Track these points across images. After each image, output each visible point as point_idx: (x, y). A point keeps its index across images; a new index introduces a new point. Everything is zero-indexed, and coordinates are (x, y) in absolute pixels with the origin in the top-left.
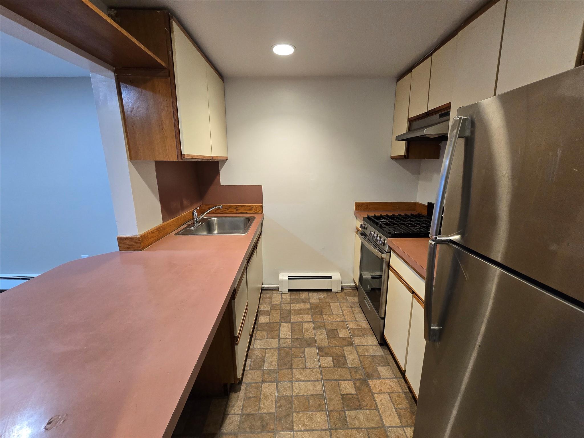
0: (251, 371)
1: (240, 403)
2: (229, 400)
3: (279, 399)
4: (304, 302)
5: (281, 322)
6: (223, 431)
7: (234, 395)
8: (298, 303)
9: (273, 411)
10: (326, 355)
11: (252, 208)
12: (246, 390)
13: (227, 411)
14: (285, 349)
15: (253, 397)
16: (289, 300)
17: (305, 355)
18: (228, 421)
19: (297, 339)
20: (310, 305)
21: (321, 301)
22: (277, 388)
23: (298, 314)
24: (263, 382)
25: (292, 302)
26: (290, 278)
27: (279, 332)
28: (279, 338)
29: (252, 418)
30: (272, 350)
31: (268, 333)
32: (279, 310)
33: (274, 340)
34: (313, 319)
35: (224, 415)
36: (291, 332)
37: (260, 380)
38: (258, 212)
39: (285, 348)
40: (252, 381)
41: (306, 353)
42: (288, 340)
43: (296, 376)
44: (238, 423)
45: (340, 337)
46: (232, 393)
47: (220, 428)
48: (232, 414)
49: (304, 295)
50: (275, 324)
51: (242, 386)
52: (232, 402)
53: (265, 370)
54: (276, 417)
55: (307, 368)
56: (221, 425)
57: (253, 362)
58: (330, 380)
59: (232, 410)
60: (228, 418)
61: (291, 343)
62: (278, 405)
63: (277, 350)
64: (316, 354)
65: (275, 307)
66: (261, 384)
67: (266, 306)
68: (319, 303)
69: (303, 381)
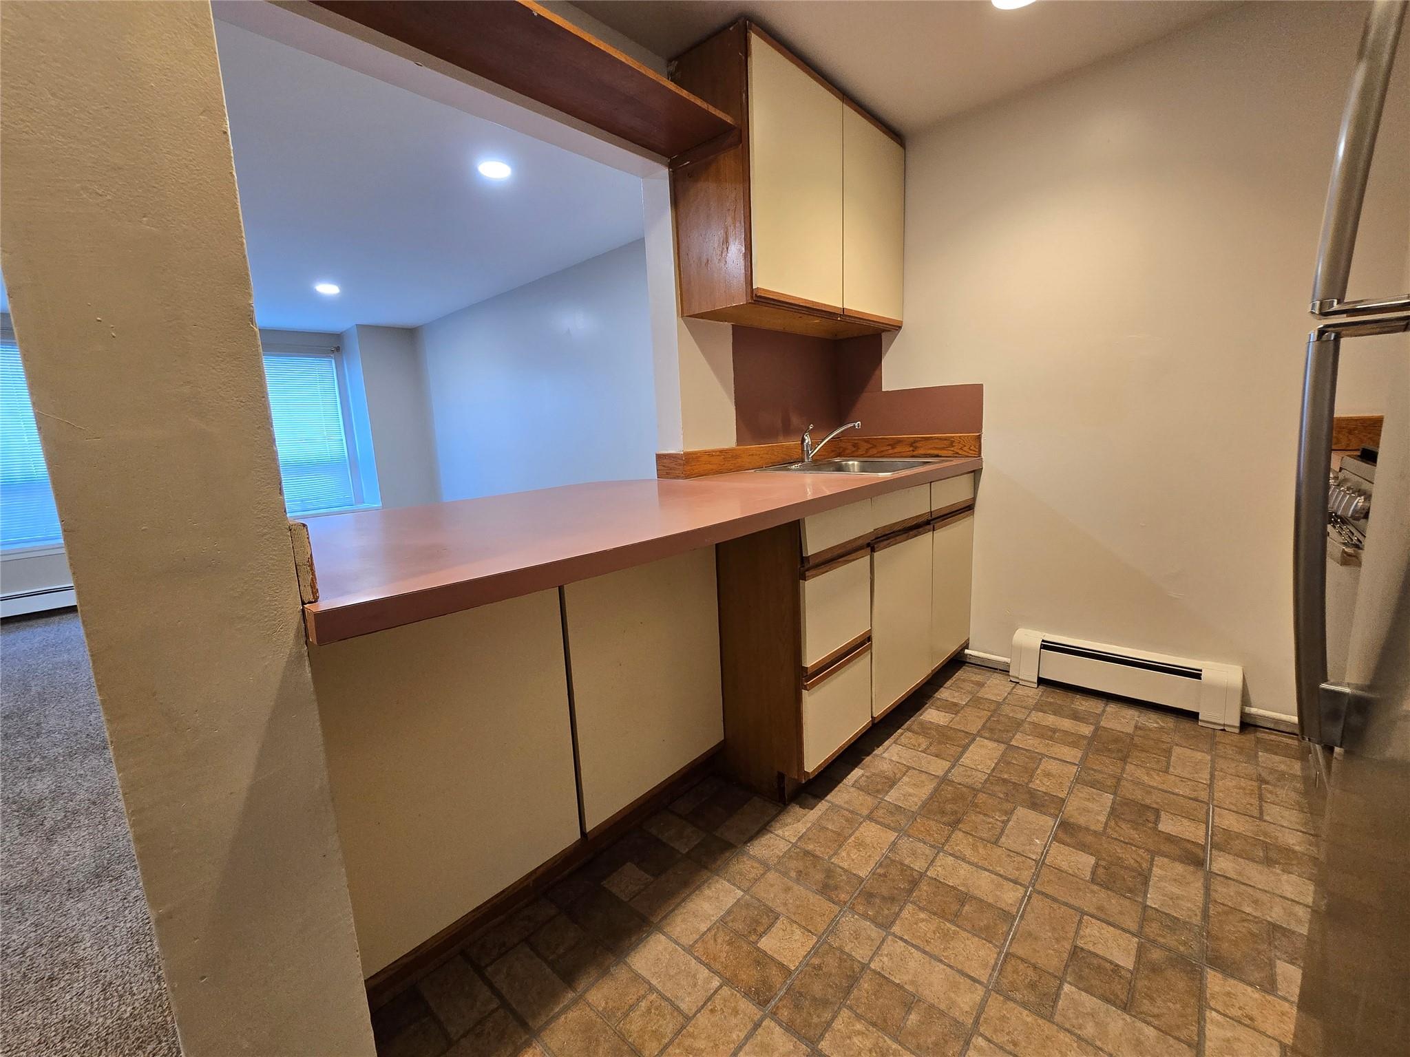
0: (852, 789)
1: (801, 827)
2: (784, 813)
3: (887, 862)
4: (1076, 716)
5: (979, 734)
6: (749, 850)
7: (796, 810)
8: (1055, 715)
9: (862, 874)
10: (1078, 847)
11: (952, 444)
12: (825, 813)
13: (771, 826)
14: (960, 786)
15: (832, 831)
16: (1032, 702)
17: (1008, 820)
18: (766, 839)
19: (1004, 781)
20: (1096, 729)
21: (1139, 732)
22: (894, 844)
23: (1042, 736)
24: (870, 818)
25: (1039, 707)
26: (1046, 646)
27: (962, 753)
28: (958, 761)
29: (811, 860)
30: (924, 776)
31: (931, 744)
32: (989, 714)
33: (939, 761)
34: (1084, 759)
35: (763, 828)
36: (996, 764)
37: (865, 812)
38: (967, 454)
39: (960, 784)
40: (846, 806)
41: (1014, 818)
42: (980, 774)
43: (957, 845)
44: (782, 854)
45: (1160, 831)
46: (795, 805)
47: (746, 843)
48: (777, 835)
49: (1084, 705)
50: (962, 735)
51: (820, 804)
52: (787, 818)
53: (886, 801)
54: (862, 887)
55: (999, 844)
56: (751, 839)
57: (867, 777)
58: (1055, 900)
59: (780, 828)
60: (768, 836)
61: (983, 781)
62: (881, 871)
63: (936, 780)
64: (1045, 832)
65: (980, 703)
66: (862, 819)
67: (956, 694)
68: (1131, 737)
69: (969, 863)
